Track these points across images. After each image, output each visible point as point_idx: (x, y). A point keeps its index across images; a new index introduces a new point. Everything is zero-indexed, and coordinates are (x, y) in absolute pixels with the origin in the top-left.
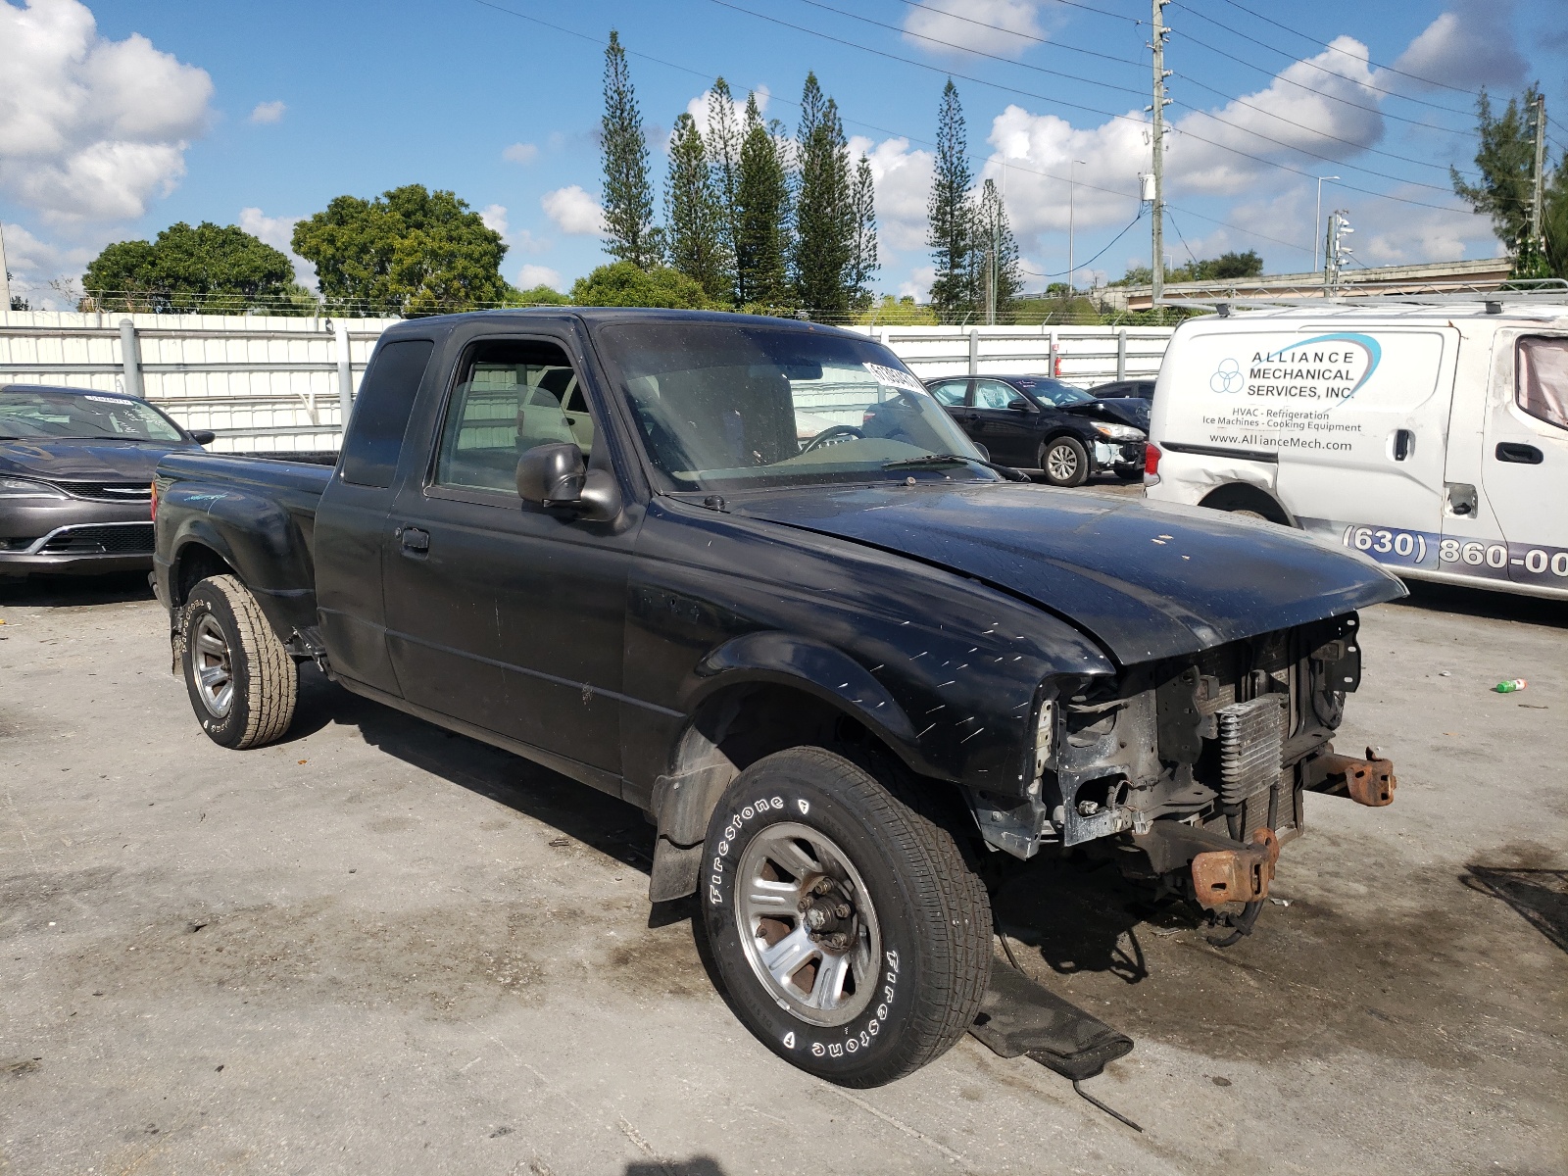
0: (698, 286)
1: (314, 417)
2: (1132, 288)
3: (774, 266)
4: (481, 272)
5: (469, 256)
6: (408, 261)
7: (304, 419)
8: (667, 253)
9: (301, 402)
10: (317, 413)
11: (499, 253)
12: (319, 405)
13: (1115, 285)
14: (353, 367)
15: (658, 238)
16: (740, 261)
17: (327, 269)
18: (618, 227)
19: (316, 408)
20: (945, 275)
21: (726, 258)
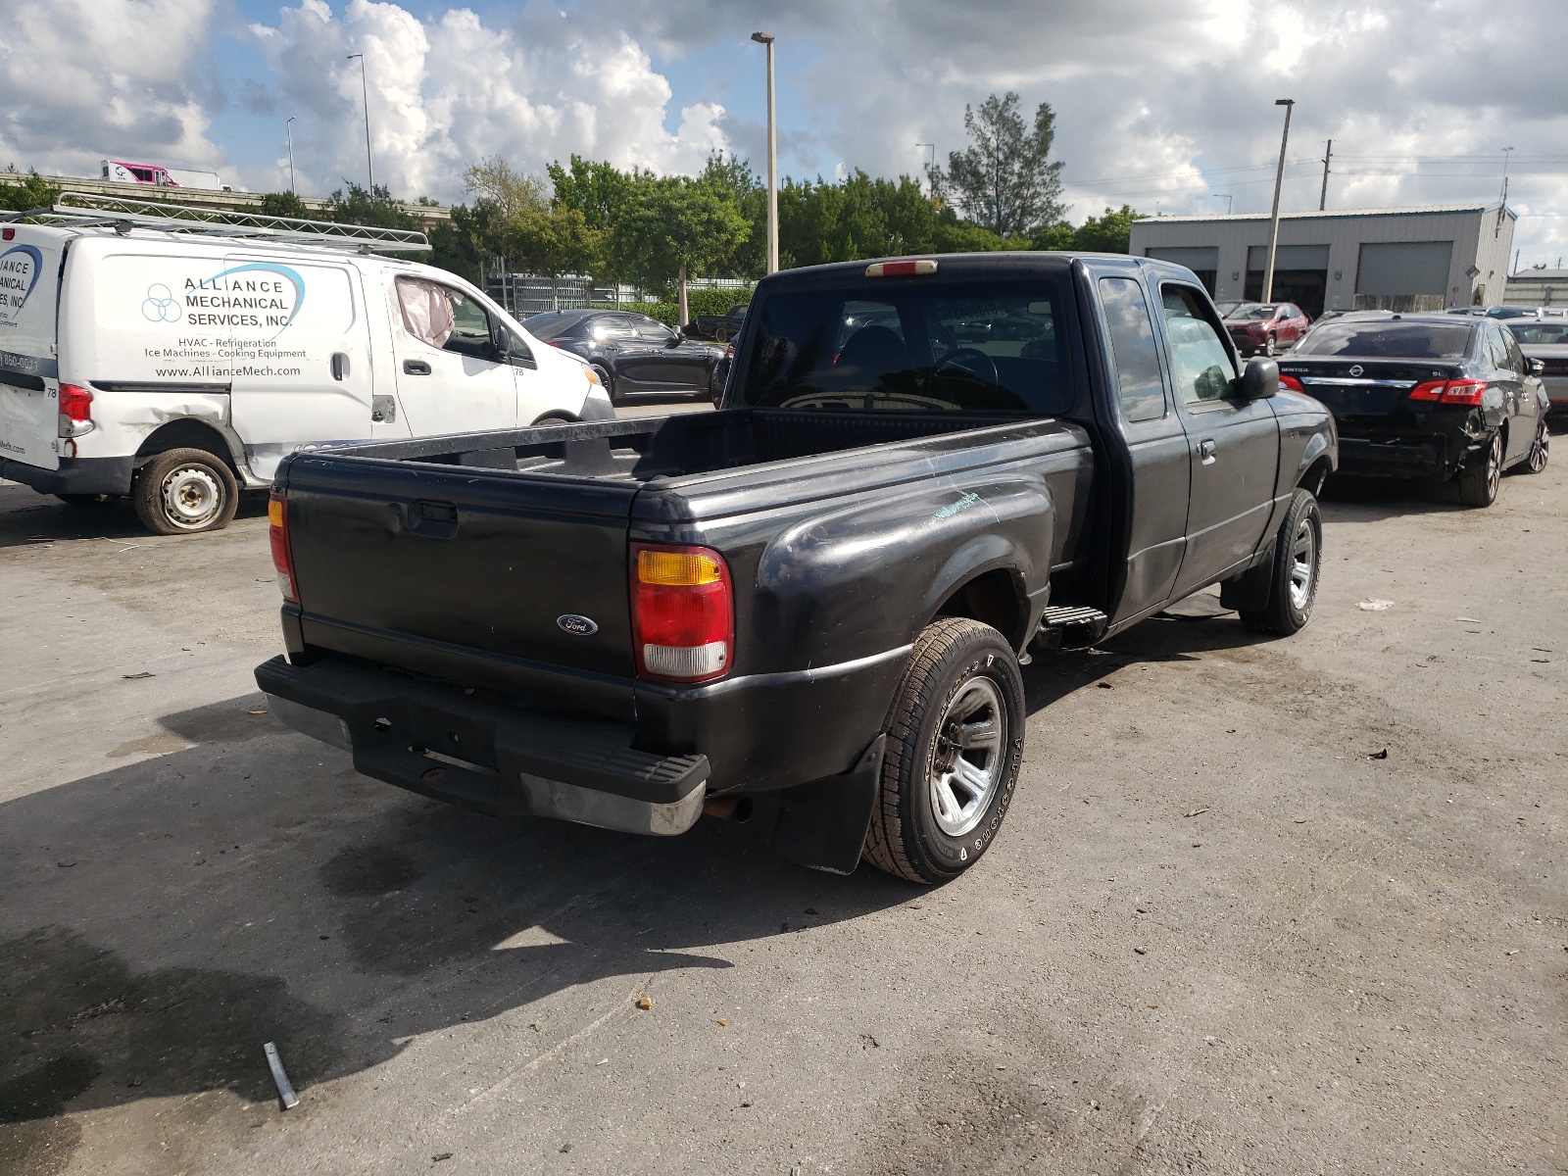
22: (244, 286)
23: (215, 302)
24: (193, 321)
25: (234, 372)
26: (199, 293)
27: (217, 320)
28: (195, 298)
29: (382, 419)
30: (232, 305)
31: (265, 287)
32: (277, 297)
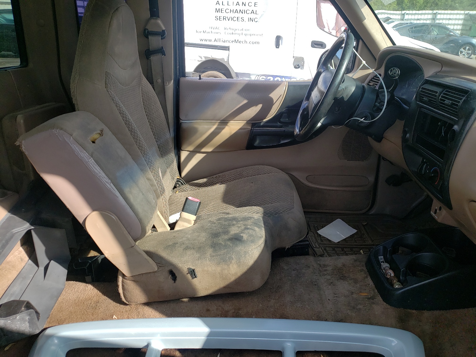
22: (241, 4)
23: (227, 11)
24: (217, 19)
25: (231, 42)
26: (220, 7)
27: (227, 19)
28: (219, 9)
29: (299, 68)
30: (234, 12)
31: (250, 4)
32: (255, 9)
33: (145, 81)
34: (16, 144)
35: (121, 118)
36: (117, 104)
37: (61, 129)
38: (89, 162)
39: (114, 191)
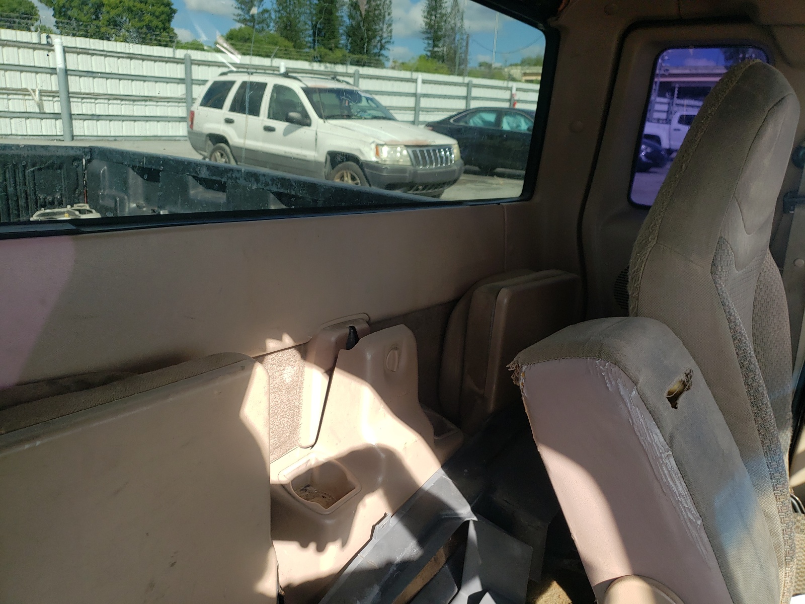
0: (290, 44)
1: (40, 106)
2: (525, 68)
3: (334, 37)
4: (160, 25)
5: (153, 14)
6: (113, 13)
7: (32, 107)
8: (272, 24)
9: (29, 95)
10: (42, 104)
11: (171, 14)
12: (44, 98)
13: (516, 65)
14: (69, 72)
15: (266, 15)
16: (314, 33)
17: (60, 13)
18: (243, 7)
19: (41, 100)
20: (430, 51)
21: (306, 30)
33: (769, 259)
34: (509, 368)
35: (733, 349)
36: (731, 315)
37: (616, 363)
38: (660, 460)
39: (704, 551)
